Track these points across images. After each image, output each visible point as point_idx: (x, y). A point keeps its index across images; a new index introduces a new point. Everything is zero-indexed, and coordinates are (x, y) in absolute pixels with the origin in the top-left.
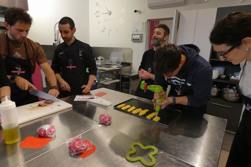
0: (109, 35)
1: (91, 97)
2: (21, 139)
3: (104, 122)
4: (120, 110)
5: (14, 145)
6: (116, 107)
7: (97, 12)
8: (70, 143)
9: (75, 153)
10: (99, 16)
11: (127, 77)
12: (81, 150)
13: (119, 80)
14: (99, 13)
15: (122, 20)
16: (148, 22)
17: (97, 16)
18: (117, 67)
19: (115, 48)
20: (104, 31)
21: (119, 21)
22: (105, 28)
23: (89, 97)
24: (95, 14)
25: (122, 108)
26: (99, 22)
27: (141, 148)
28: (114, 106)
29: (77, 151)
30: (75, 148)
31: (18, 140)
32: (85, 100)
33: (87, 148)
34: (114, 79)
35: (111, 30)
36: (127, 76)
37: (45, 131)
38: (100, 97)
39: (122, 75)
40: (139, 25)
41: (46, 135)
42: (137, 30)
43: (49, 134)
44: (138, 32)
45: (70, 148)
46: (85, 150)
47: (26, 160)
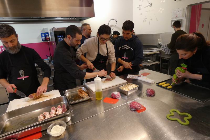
0: (150, 24)
1: (138, 76)
2: (103, 98)
3: (150, 94)
4: (161, 86)
5: (100, 101)
6: (158, 84)
7: (139, 6)
8: (130, 104)
9: (134, 109)
10: (141, 9)
11: (167, 59)
12: (137, 108)
13: (159, 62)
14: (142, 6)
15: (162, 9)
16: (189, 7)
17: (139, 9)
18: (158, 51)
19: (155, 34)
20: (145, 21)
21: (159, 11)
22: (146, 19)
23: (137, 76)
24: (138, 8)
25: (163, 85)
26: (141, 14)
27: (178, 114)
28: (157, 84)
29: (135, 108)
30: (134, 106)
31: (102, 98)
32: (134, 78)
33: (140, 108)
34: (154, 61)
35: (151, 20)
36: (165, 58)
37: (115, 95)
38: (145, 76)
39: (162, 58)
40: (178, 12)
41: (115, 97)
42: (177, 16)
43: (117, 97)
44: (178, 17)
45: (131, 106)
46: (140, 109)
47: (105, 110)
